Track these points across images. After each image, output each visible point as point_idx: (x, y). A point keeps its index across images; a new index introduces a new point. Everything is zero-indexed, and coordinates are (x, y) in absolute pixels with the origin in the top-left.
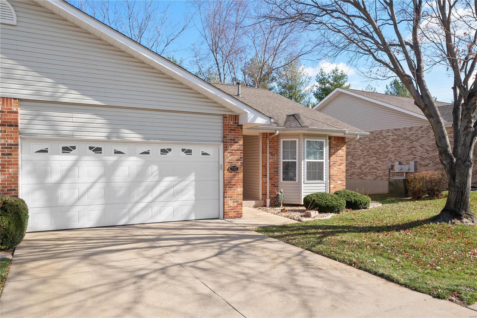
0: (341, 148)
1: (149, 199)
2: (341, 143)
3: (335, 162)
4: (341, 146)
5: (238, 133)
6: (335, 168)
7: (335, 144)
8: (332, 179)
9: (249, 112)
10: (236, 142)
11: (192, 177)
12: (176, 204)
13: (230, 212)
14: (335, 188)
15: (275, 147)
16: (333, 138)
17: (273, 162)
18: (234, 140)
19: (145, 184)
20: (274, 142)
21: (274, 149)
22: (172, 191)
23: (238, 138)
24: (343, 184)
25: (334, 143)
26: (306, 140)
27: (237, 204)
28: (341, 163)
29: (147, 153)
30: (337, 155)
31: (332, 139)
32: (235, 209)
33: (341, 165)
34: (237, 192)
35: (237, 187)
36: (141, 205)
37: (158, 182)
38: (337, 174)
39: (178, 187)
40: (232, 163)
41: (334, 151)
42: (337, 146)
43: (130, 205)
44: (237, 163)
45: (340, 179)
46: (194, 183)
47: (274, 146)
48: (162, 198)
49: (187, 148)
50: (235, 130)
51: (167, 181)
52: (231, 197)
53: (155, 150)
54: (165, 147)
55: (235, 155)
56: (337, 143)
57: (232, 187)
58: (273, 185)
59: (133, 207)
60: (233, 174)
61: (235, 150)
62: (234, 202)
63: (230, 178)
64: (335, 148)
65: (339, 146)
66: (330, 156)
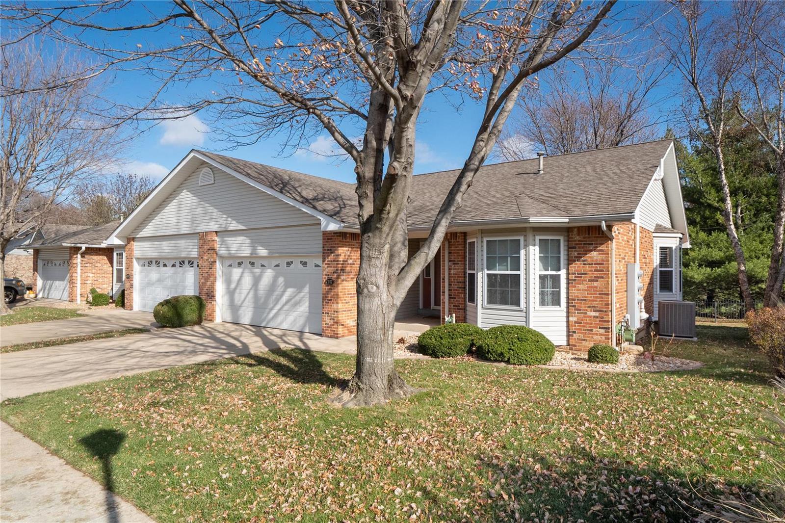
0: (597, 247)
1: (278, 307)
2: (597, 237)
3: (582, 274)
4: (596, 244)
5: (335, 241)
6: (581, 287)
7: (579, 241)
8: (574, 306)
9: (322, 219)
10: (332, 253)
11: (306, 290)
12: (295, 314)
13: (326, 330)
14: (581, 323)
15: (458, 253)
16: (576, 230)
17: (456, 274)
18: (331, 250)
19: (277, 293)
20: (458, 245)
21: (457, 256)
22: (293, 301)
23: (335, 247)
24: (602, 318)
25: (578, 238)
26: (485, 240)
27: (334, 322)
28: (598, 277)
29: (278, 266)
30: (585, 261)
31: (572, 231)
32: (331, 328)
33: (597, 281)
34: (333, 309)
35: (333, 303)
36: (274, 312)
37: (284, 292)
38: (586, 297)
39: (298, 298)
40: (329, 275)
41: (578, 254)
42: (584, 244)
43: (267, 311)
44: (333, 275)
45: (594, 307)
46: (308, 296)
47: (457, 250)
48: (286, 308)
49: (304, 260)
50: (331, 239)
51: (290, 291)
52: (328, 313)
53: (283, 263)
54: (289, 260)
55: (331, 267)
56: (584, 238)
57: (328, 303)
58: (456, 306)
59: (269, 313)
60: (330, 287)
61: (331, 261)
62: (330, 319)
63: (327, 292)
64: (579, 248)
65: (592, 244)
66: (568, 264)
